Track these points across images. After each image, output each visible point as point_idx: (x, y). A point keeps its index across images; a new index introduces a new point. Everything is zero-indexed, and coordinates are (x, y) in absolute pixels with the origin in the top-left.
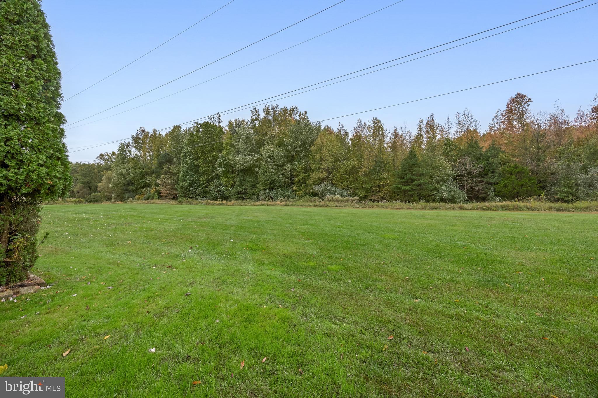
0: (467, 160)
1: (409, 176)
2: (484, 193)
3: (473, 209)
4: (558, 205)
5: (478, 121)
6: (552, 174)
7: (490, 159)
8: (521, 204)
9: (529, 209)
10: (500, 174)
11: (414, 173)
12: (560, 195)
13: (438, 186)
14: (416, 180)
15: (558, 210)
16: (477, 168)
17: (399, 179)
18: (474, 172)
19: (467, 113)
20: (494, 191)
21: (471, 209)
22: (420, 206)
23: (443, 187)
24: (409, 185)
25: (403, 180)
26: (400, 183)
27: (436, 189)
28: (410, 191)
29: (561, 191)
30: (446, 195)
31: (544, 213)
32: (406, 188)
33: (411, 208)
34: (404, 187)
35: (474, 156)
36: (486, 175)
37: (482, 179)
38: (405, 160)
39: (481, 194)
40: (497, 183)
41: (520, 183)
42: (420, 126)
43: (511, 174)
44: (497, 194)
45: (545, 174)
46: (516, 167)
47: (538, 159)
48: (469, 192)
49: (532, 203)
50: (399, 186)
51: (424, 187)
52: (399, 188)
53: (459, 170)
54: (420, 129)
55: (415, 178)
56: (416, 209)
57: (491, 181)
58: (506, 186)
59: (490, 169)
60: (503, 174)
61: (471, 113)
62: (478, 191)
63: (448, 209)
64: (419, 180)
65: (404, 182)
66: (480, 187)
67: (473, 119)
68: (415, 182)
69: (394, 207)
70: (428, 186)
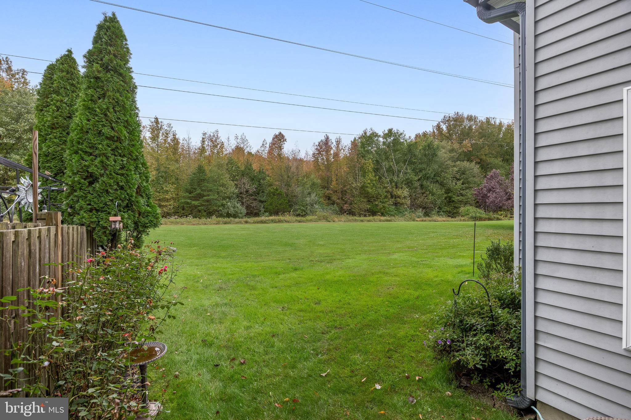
0: (245, 180)
1: (199, 191)
2: (257, 209)
3: (255, 223)
4: (299, 218)
5: (252, 147)
6: (295, 196)
7: (261, 181)
8: (281, 218)
9: (286, 221)
10: (267, 194)
11: (203, 188)
12: (299, 212)
13: (224, 202)
14: (206, 196)
15: (300, 222)
16: (252, 188)
17: (188, 194)
18: (251, 192)
19: (244, 137)
20: (264, 208)
21: (253, 223)
22: (215, 222)
23: (229, 203)
24: (198, 200)
25: (192, 195)
26: (190, 198)
27: (223, 205)
28: (199, 206)
29: (300, 209)
30: (232, 211)
31: (292, 224)
32: (196, 203)
33: (207, 223)
34: (193, 202)
35: (250, 177)
36: (258, 194)
37: (256, 197)
38: (194, 174)
39: (254, 210)
40: (265, 202)
41: (280, 202)
42: (203, 139)
43: (274, 195)
44: (266, 210)
45: (292, 196)
46: (277, 190)
47: (288, 185)
48: (248, 207)
49: (287, 217)
50: (189, 201)
51: (213, 202)
52: (188, 203)
53: (240, 188)
54: (203, 142)
55: (205, 193)
56: (211, 224)
57: (262, 199)
58: (271, 204)
59: (260, 189)
60: (269, 195)
61: (247, 138)
62: (253, 208)
63: (237, 223)
64: (208, 195)
65: (193, 197)
66: (255, 204)
67: (248, 144)
68: (205, 198)
69: (189, 223)
70: (216, 202)
